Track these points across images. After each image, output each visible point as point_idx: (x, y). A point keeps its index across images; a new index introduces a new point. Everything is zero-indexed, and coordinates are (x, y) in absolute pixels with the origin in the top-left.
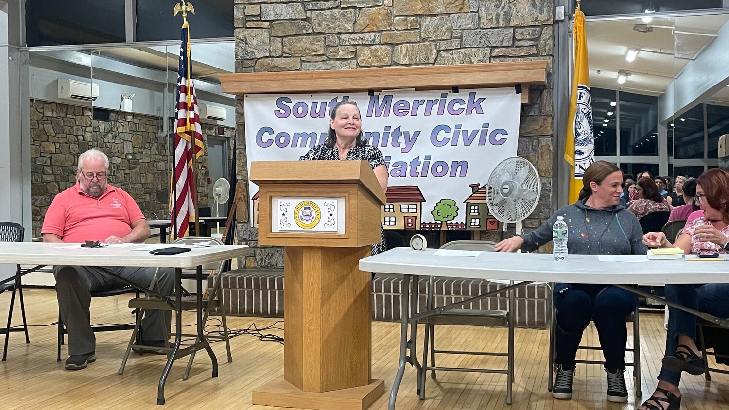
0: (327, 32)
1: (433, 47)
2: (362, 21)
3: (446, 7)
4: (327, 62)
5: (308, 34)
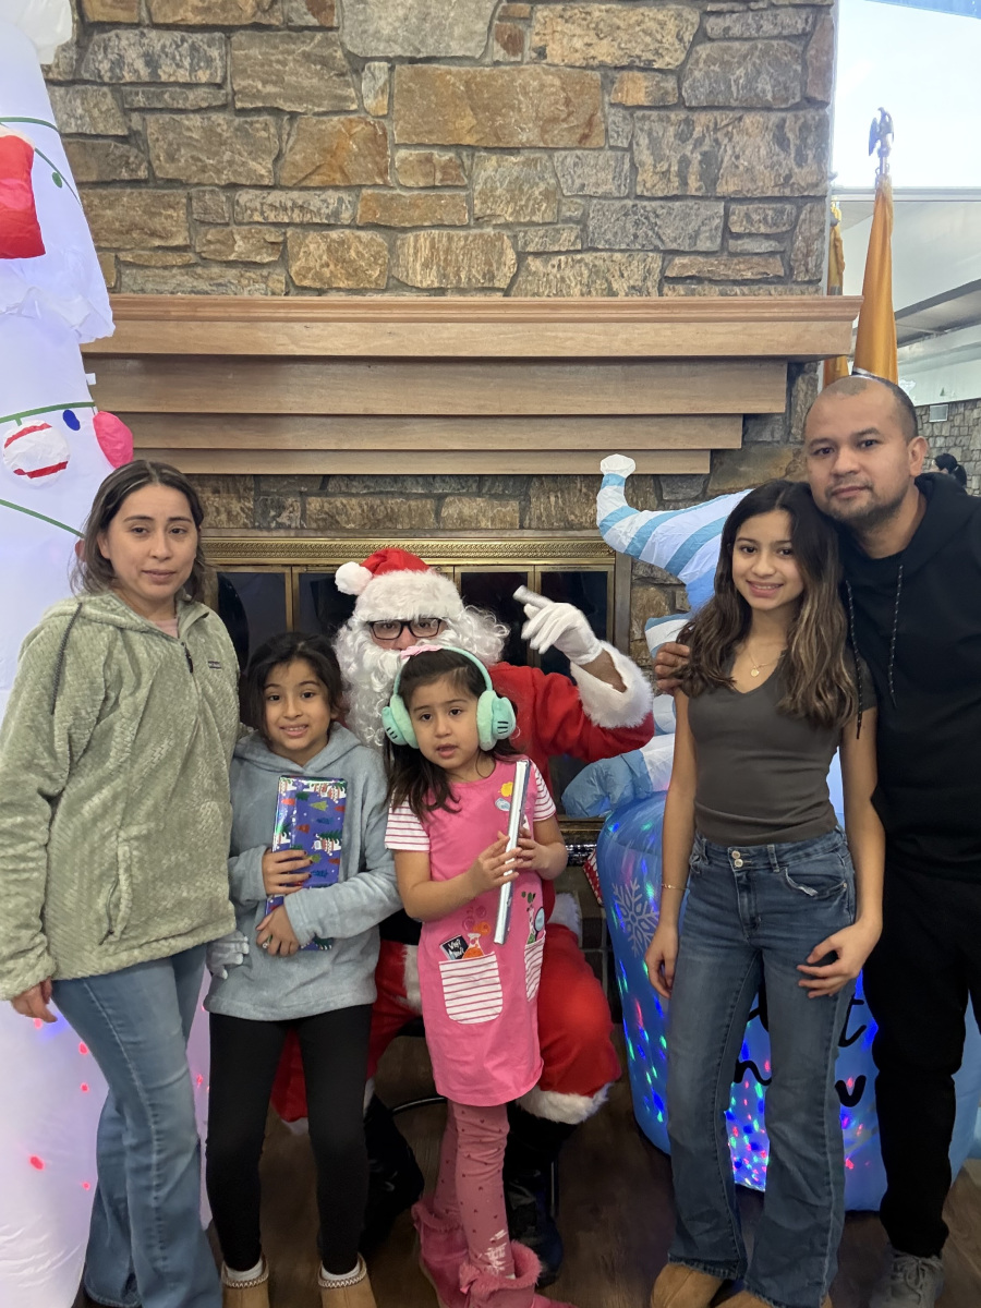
0: (196, 181)
1: (507, 242)
2: (299, 154)
3: (544, 131)
4: (199, 270)
5: (135, 183)
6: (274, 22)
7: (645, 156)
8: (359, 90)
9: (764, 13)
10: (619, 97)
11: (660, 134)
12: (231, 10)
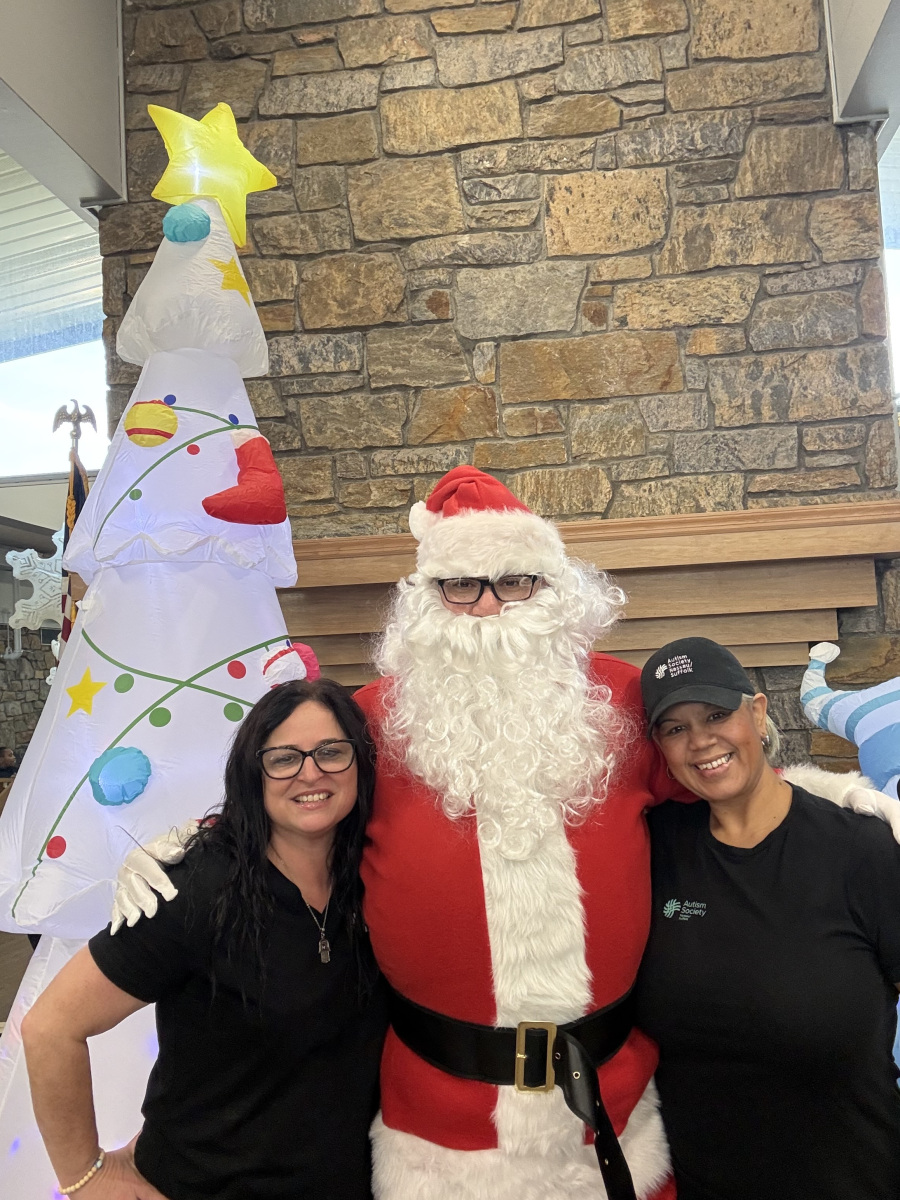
0: (339, 447)
1: (602, 474)
2: (422, 419)
3: (629, 382)
4: (342, 517)
5: (291, 452)
6: (400, 319)
7: (721, 394)
8: (471, 365)
9: (817, 271)
10: (694, 350)
11: (733, 376)
12: (366, 314)
